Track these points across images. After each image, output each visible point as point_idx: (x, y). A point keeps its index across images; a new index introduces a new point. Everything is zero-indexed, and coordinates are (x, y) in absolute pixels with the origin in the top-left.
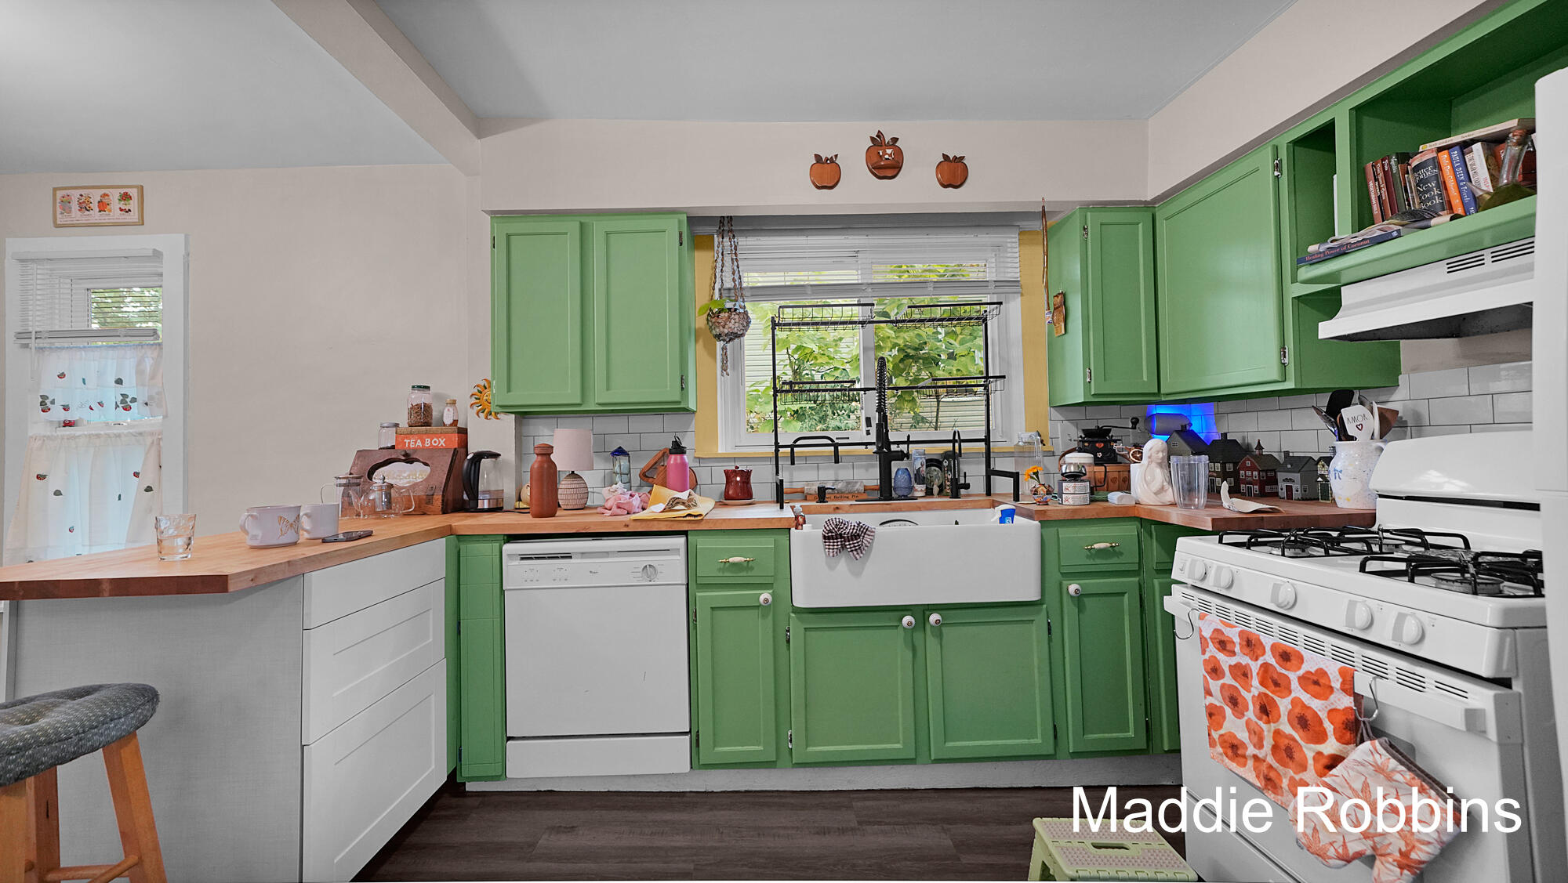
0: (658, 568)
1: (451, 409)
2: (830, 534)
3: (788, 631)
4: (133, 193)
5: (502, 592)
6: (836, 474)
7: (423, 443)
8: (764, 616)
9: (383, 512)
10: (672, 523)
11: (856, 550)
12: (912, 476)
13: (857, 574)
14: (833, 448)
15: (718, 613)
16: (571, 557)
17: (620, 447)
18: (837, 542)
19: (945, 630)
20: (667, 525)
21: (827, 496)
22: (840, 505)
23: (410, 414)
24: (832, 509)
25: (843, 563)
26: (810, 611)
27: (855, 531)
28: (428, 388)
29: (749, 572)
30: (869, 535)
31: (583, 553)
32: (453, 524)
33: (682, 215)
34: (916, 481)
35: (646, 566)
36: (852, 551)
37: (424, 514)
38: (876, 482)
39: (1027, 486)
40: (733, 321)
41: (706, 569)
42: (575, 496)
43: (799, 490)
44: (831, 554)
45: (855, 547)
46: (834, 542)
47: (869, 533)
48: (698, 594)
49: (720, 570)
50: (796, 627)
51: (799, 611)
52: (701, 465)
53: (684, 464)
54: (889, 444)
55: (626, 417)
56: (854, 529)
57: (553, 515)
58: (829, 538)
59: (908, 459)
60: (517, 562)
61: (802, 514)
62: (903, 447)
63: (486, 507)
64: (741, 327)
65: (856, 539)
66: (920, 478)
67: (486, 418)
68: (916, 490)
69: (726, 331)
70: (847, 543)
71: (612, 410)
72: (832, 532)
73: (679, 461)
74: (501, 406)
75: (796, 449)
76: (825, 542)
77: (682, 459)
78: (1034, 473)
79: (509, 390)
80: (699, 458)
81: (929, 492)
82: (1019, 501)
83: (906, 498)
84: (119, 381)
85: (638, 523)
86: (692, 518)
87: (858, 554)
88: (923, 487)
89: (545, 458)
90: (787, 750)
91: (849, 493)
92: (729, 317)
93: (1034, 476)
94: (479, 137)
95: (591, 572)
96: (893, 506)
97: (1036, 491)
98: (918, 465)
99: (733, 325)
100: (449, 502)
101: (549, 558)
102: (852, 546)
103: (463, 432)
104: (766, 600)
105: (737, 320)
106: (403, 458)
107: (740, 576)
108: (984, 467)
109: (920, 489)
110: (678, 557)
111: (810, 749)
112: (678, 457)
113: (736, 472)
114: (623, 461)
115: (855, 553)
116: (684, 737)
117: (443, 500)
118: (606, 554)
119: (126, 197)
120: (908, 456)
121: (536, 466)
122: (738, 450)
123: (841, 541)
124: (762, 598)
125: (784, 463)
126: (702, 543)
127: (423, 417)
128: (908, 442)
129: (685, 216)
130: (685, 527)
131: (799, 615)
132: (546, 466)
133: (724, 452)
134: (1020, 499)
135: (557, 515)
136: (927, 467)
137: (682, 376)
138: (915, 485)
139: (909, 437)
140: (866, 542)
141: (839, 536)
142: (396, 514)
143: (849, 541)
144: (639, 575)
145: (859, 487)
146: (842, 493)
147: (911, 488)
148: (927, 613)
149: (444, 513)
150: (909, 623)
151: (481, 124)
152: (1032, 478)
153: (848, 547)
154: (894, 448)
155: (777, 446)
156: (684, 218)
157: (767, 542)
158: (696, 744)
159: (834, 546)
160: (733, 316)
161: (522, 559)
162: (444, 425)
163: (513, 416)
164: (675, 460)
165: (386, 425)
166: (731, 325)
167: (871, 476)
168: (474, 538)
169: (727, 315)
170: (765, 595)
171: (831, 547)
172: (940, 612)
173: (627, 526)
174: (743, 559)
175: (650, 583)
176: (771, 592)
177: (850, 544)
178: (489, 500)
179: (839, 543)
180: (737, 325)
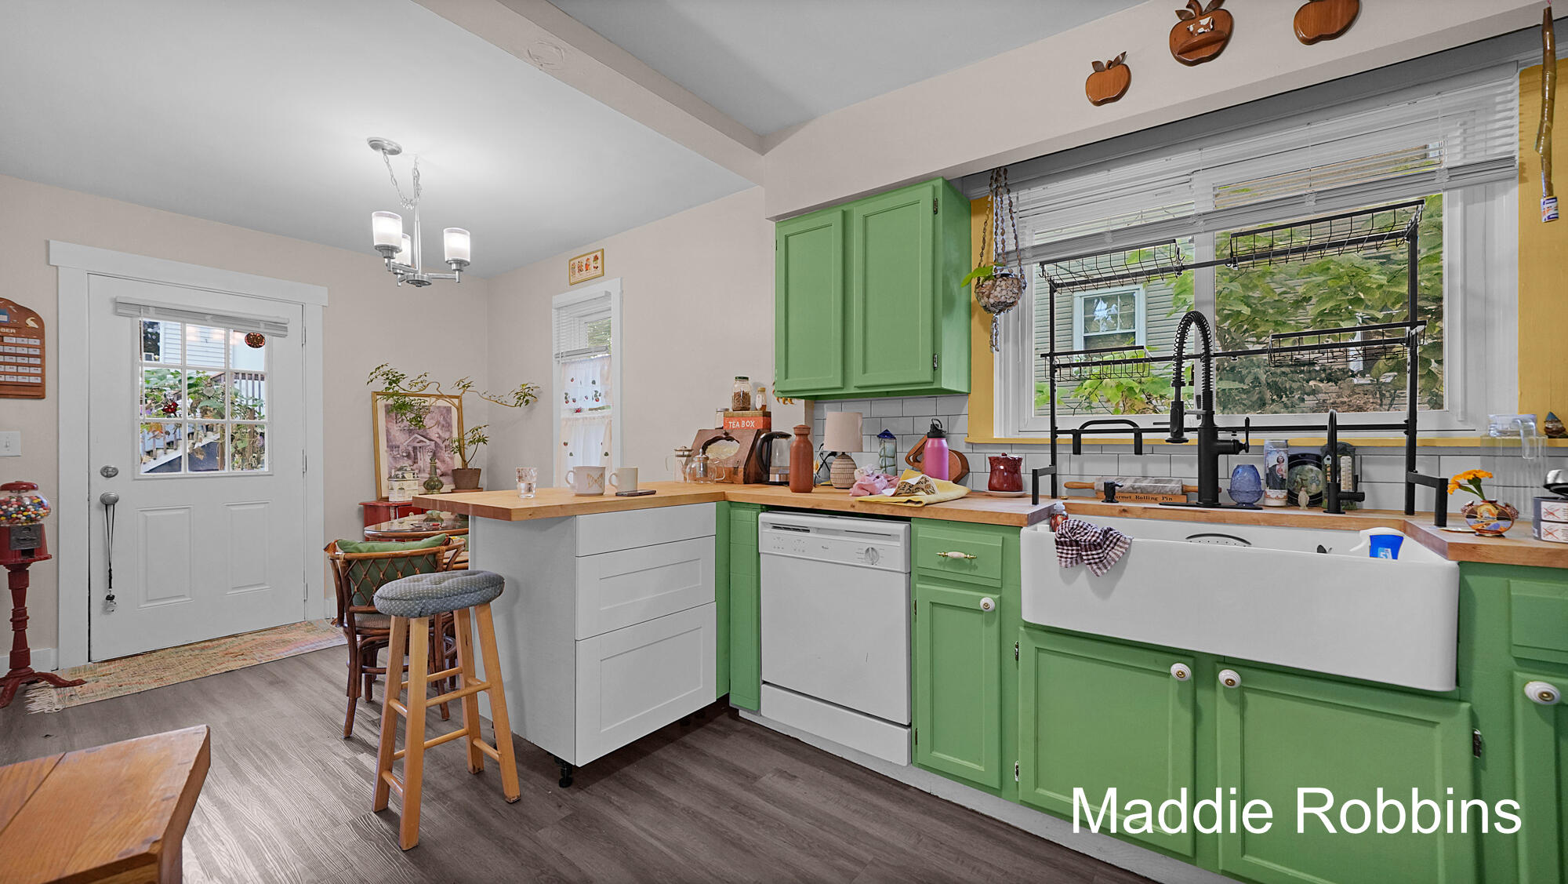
0: (881, 553)
1: (761, 396)
2: (1062, 539)
3: (1017, 647)
4: (599, 254)
5: (759, 554)
6: (1144, 468)
7: (740, 424)
8: (988, 623)
9: (700, 479)
10: (893, 508)
11: (1096, 563)
12: (1262, 476)
13: (1105, 593)
14: (1132, 435)
15: (937, 609)
16: (808, 531)
17: (887, 430)
18: (1072, 550)
19: (1250, 697)
20: (888, 510)
21: (1116, 495)
22: (1128, 507)
23: (734, 400)
24: (1116, 512)
25: (1083, 576)
26: (1041, 628)
27: (1094, 538)
28: (747, 378)
29: (973, 570)
30: (1121, 547)
31: (819, 529)
32: (726, 492)
33: (937, 181)
34: (1268, 484)
35: (868, 549)
36: (1090, 564)
37: (733, 483)
38: (1194, 483)
39: (1457, 501)
40: (998, 289)
41: (924, 560)
42: (842, 476)
43: (1087, 486)
44: (1064, 564)
45: (1094, 559)
46: (1068, 550)
47: (1121, 544)
48: (918, 586)
49: (940, 563)
50: (1027, 647)
51: (1029, 626)
52: (974, 451)
53: (941, 449)
54: (1215, 430)
55: (901, 400)
56: (1093, 536)
57: (809, 491)
58: (1062, 543)
59: (1247, 451)
60: (769, 530)
61: (1064, 513)
62: (1241, 437)
63: (777, 480)
64: (1010, 294)
65: (1096, 549)
66: (1274, 480)
67: (784, 403)
68: (1269, 497)
69: (992, 301)
70: (1084, 553)
71: (888, 392)
72: (1065, 537)
73: (936, 445)
74: (782, 392)
75: (1083, 436)
76: (1057, 548)
77: (940, 444)
78: (1470, 482)
79: (786, 378)
80: (972, 444)
81: (1292, 501)
82: (1445, 526)
83: (1250, 506)
84: (594, 382)
85: (863, 505)
86: (913, 505)
87: (1099, 568)
88: (1283, 493)
89: (802, 438)
90: (1015, 783)
91: (1159, 493)
92: (993, 285)
93: (1472, 487)
94: (763, 155)
95: (823, 547)
96: (1210, 515)
97: (1472, 511)
98: (1272, 461)
99: (1001, 292)
100: (751, 475)
101: (794, 530)
102: (1090, 557)
103: (767, 415)
104: (986, 605)
105: (1004, 287)
106: (724, 436)
107: (961, 573)
108: (1403, 469)
109: (1276, 497)
110: (898, 544)
111: (1040, 791)
112: (936, 440)
113: (1006, 460)
114: (889, 445)
115: (1095, 567)
116: (904, 729)
117: (745, 473)
118: (836, 532)
119: (596, 258)
120: (1246, 447)
121: (794, 445)
122: (1022, 436)
123: (1077, 550)
124: (983, 601)
125: (1065, 452)
126: (923, 532)
127: (743, 402)
128: (1247, 429)
129: (941, 181)
130: (907, 514)
131: (1030, 631)
132: (802, 445)
133: (1003, 437)
134: (1448, 524)
135: (814, 490)
136: (1290, 467)
137: (934, 355)
138: (1267, 490)
139: (1247, 421)
140: (1113, 555)
141: (1074, 543)
142: (712, 481)
143: (1086, 551)
144: (863, 556)
145: (1174, 486)
146: (1148, 493)
147: (1260, 493)
148: (1218, 666)
149: (745, 483)
150: (1181, 674)
151: (762, 141)
152: (1466, 489)
153: (1085, 558)
154: (1221, 436)
155: (1055, 432)
156: (939, 183)
157: (994, 540)
158: (914, 740)
159: (1067, 554)
160: (998, 283)
161: (775, 527)
162: (756, 409)
163: (803, 400)
164: (933, 444)
165: (719, 410)
166: (996, 293)
167: (1188, 473)
168: (741, 505)
169: (991, 282)
170: (988, 600)
171: (1064, 555)
172: (1240, 669)
173: (853, 506)
174: (963, 555)
175: (872, 566)
176: (997, 596)
177: (1087, 555)
178: (780, 475)
179: (1074, 552)
180: (1004, 292)
